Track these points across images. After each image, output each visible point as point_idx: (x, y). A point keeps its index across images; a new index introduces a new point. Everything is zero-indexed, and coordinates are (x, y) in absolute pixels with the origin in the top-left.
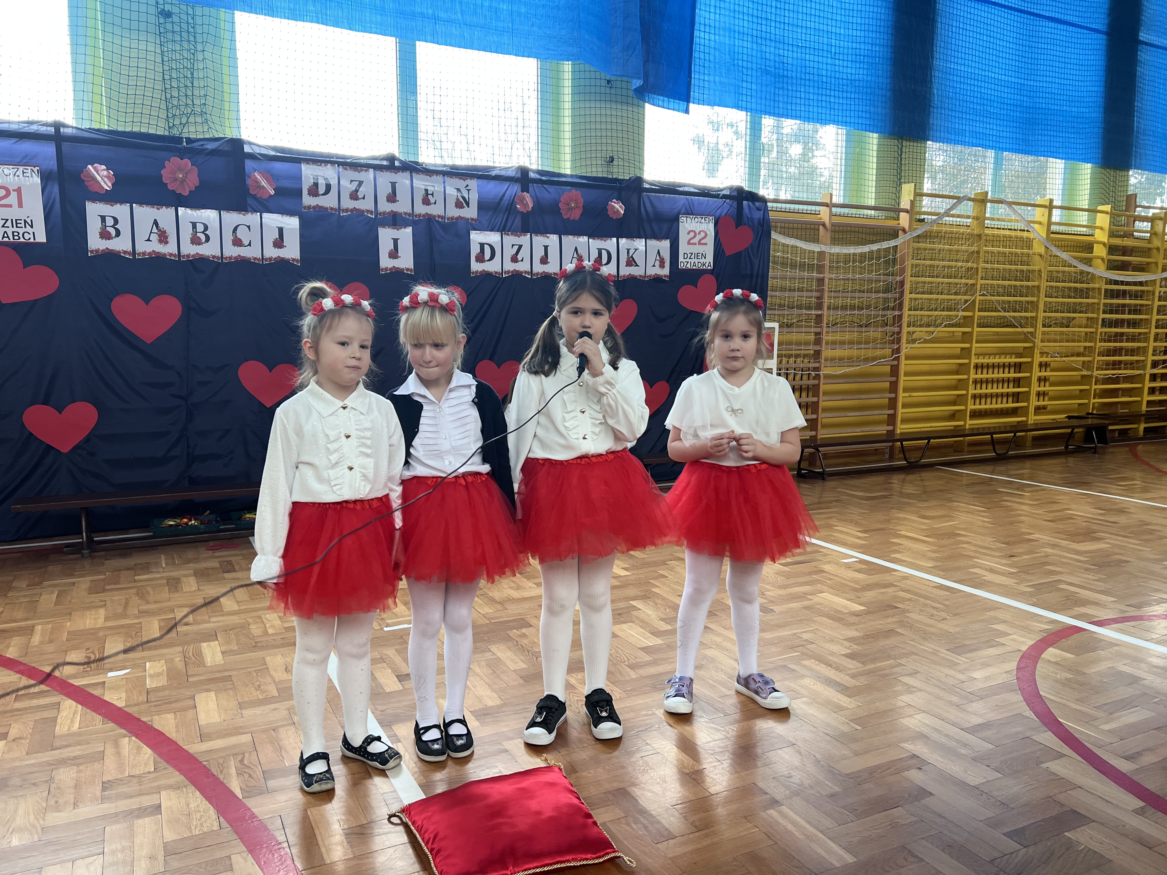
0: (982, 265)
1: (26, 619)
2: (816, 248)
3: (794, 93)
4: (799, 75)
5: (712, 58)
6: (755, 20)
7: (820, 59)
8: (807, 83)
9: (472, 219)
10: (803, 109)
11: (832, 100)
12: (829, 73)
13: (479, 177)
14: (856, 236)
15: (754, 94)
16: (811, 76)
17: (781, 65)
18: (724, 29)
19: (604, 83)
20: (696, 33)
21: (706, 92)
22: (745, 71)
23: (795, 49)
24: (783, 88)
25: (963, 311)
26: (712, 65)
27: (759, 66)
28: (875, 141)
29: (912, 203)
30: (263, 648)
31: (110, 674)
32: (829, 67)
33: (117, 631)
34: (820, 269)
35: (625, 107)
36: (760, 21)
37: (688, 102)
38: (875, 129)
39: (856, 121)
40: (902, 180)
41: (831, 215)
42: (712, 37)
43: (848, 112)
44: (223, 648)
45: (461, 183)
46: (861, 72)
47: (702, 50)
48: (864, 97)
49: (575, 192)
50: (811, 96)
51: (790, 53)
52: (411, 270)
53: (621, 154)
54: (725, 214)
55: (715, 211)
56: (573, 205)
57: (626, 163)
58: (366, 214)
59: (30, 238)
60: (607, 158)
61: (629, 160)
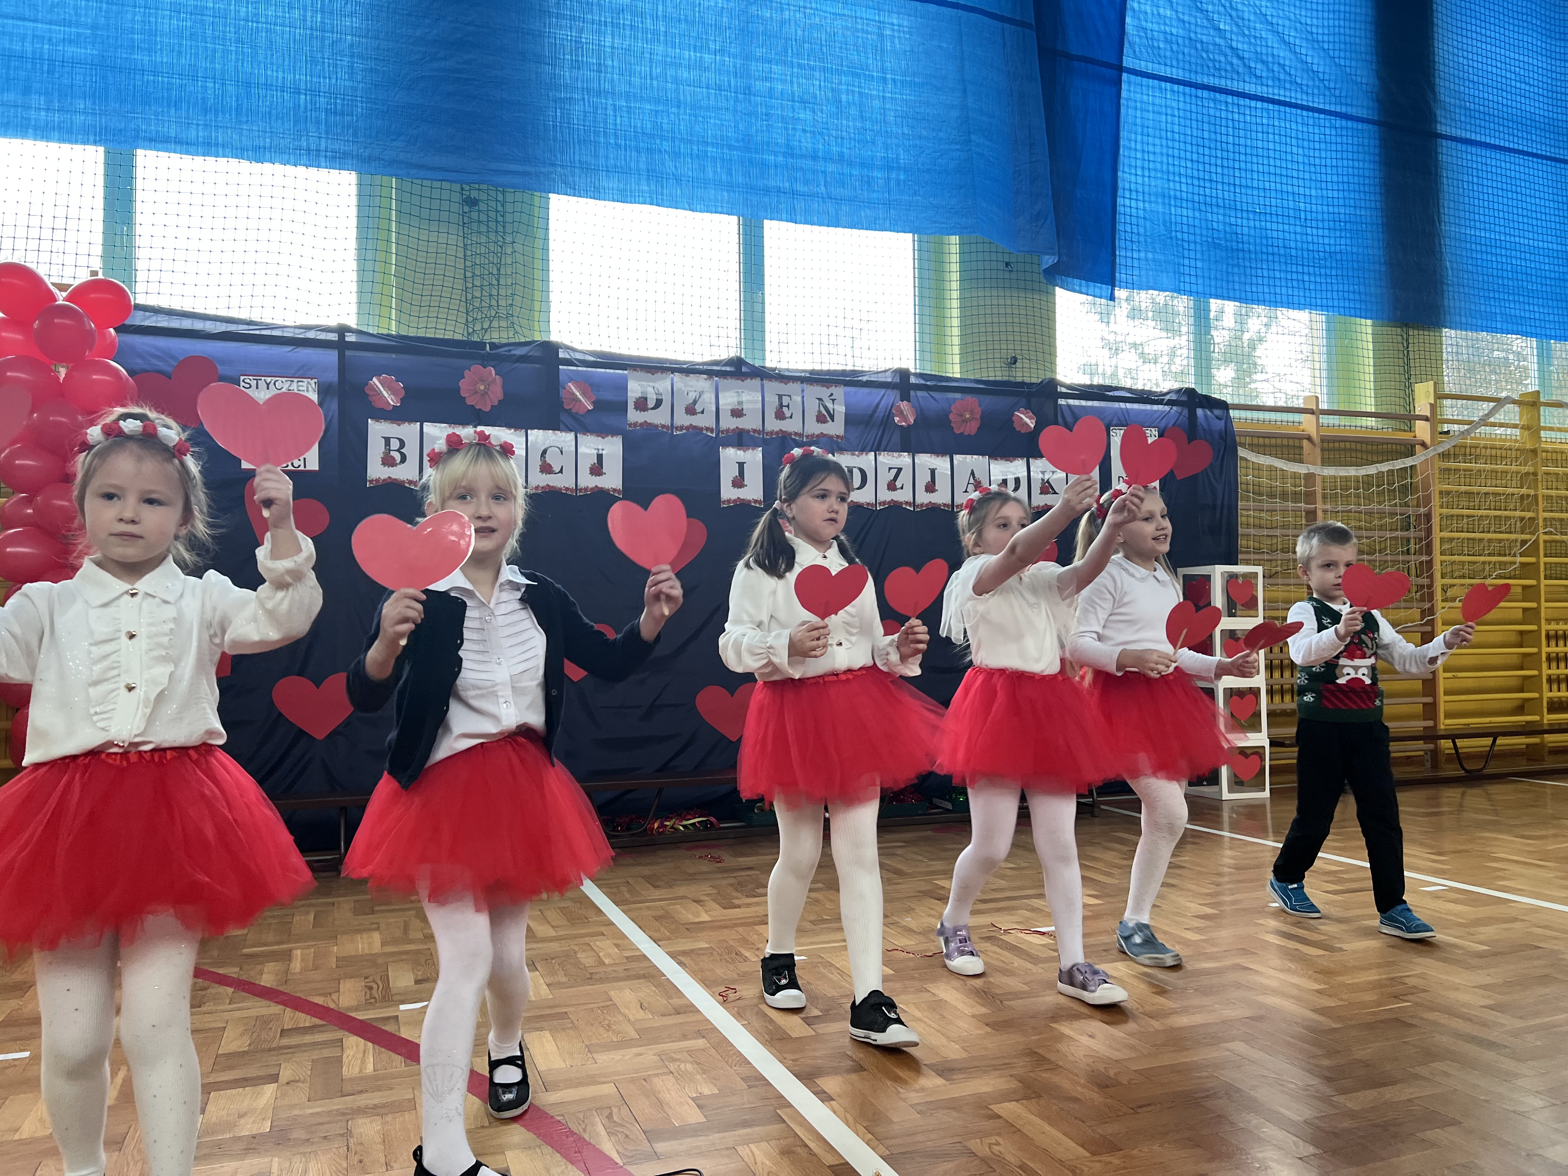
0: (1542, 492)
1: (281, 943)
2: (1301, 469)
3: (1254, 271)
4: (1258, 248)
5: (1142, 230)
6: (1196, 182)
7: (1286, 227)
8: (1271, 258)
9: (838, 437)
10: (1266, 290)
11: (1306, 278)
12: (1299, 245)
13: (847, 384)
14: (1354, 455)
15: (1200, 273)
16: (1276, 249)
17: (1234, 236)
18: (1156, 195)
19: (1002, 266)
20: (1120, 201)
21: (1136, 272)
22: (1186, 245)
23: (1251, 216)
24: (1238, 266)
25: (1521, 555)
26: (1142, 239)
27: (1204, 239)
28: (1369, 330)
29: (1433, 407)
30: (601, 981)
31: (402, 1007)
32: (1298, 237)
33: (403, 957)
34: (1310, 497)
35: (1029, 295)
36: (1202, 184)
37: (1113, 286)
38: (1369, 314)
39: (1342, 304)
40: (1412, 380)
41: (1318, 426)
42: (1141, 205)
43: (1329, 294)
44: (549, 980)
45: (823, 392)
46: (1343, 242)
47: (1128, 221)
48: (1350, 274)
49: (970, 399)
50: (1277, 275)
51: (1245, 221)
52: (760, 502)
53: (1026, 353)
54: (1173, 425)
55: (1158, 420)
56: (968, 416)
57: (1034, 365)
58: (704, 432)
59: (299, 466)
60: (1007, 359)
61: (1036, 361)
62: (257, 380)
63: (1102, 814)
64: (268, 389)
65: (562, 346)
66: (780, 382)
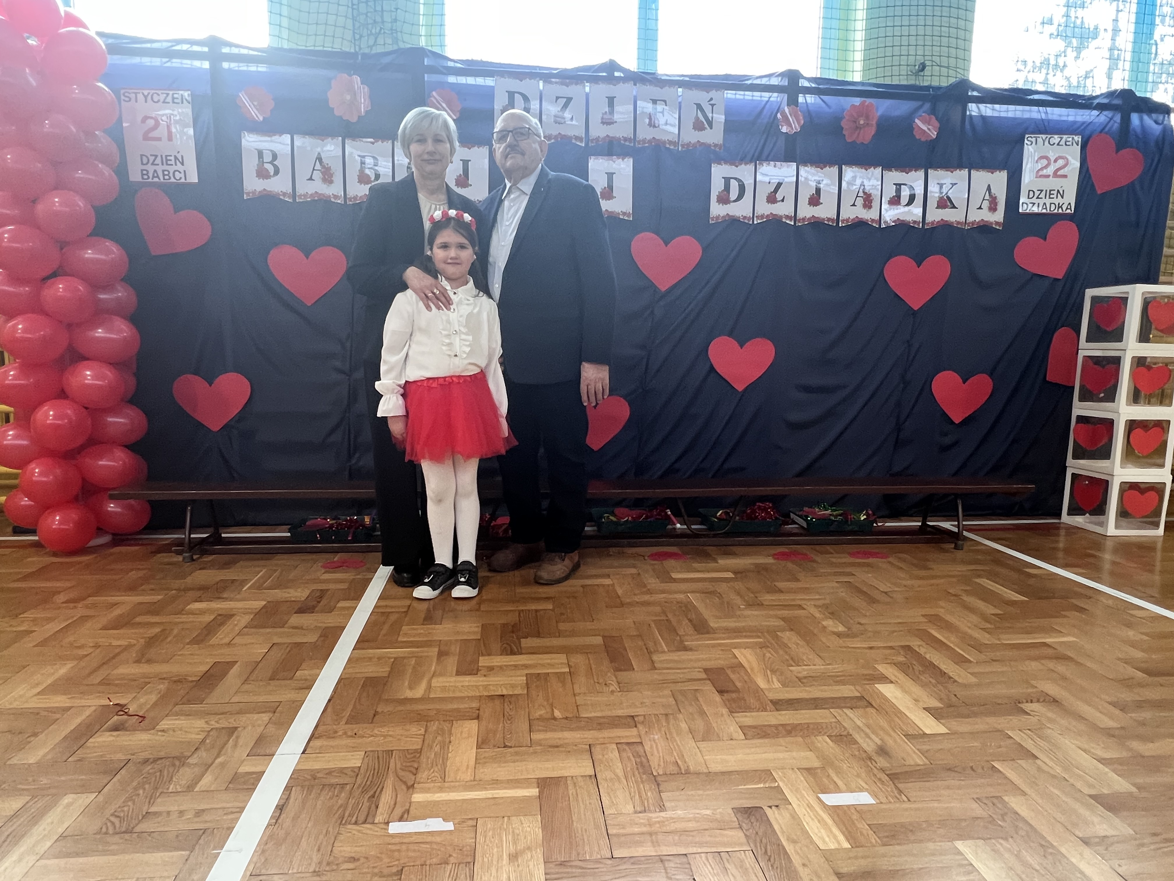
9: (716, 145)
13: (729, 87)
45: (702, 97)
49: (868, 102)
52: (629, 215)
53: (936, 59)
54: (1101, 132)
55: (1083, 127)
56: (862, 122)
57: (944, 71)
58: (574, 141)
59: (181, 178)
60: (915, 66)
61: (948, 67)
62: (136, 93)
63: (967, 545)
64: (146, 101)
65: (428, 53)
66: (656, 86)
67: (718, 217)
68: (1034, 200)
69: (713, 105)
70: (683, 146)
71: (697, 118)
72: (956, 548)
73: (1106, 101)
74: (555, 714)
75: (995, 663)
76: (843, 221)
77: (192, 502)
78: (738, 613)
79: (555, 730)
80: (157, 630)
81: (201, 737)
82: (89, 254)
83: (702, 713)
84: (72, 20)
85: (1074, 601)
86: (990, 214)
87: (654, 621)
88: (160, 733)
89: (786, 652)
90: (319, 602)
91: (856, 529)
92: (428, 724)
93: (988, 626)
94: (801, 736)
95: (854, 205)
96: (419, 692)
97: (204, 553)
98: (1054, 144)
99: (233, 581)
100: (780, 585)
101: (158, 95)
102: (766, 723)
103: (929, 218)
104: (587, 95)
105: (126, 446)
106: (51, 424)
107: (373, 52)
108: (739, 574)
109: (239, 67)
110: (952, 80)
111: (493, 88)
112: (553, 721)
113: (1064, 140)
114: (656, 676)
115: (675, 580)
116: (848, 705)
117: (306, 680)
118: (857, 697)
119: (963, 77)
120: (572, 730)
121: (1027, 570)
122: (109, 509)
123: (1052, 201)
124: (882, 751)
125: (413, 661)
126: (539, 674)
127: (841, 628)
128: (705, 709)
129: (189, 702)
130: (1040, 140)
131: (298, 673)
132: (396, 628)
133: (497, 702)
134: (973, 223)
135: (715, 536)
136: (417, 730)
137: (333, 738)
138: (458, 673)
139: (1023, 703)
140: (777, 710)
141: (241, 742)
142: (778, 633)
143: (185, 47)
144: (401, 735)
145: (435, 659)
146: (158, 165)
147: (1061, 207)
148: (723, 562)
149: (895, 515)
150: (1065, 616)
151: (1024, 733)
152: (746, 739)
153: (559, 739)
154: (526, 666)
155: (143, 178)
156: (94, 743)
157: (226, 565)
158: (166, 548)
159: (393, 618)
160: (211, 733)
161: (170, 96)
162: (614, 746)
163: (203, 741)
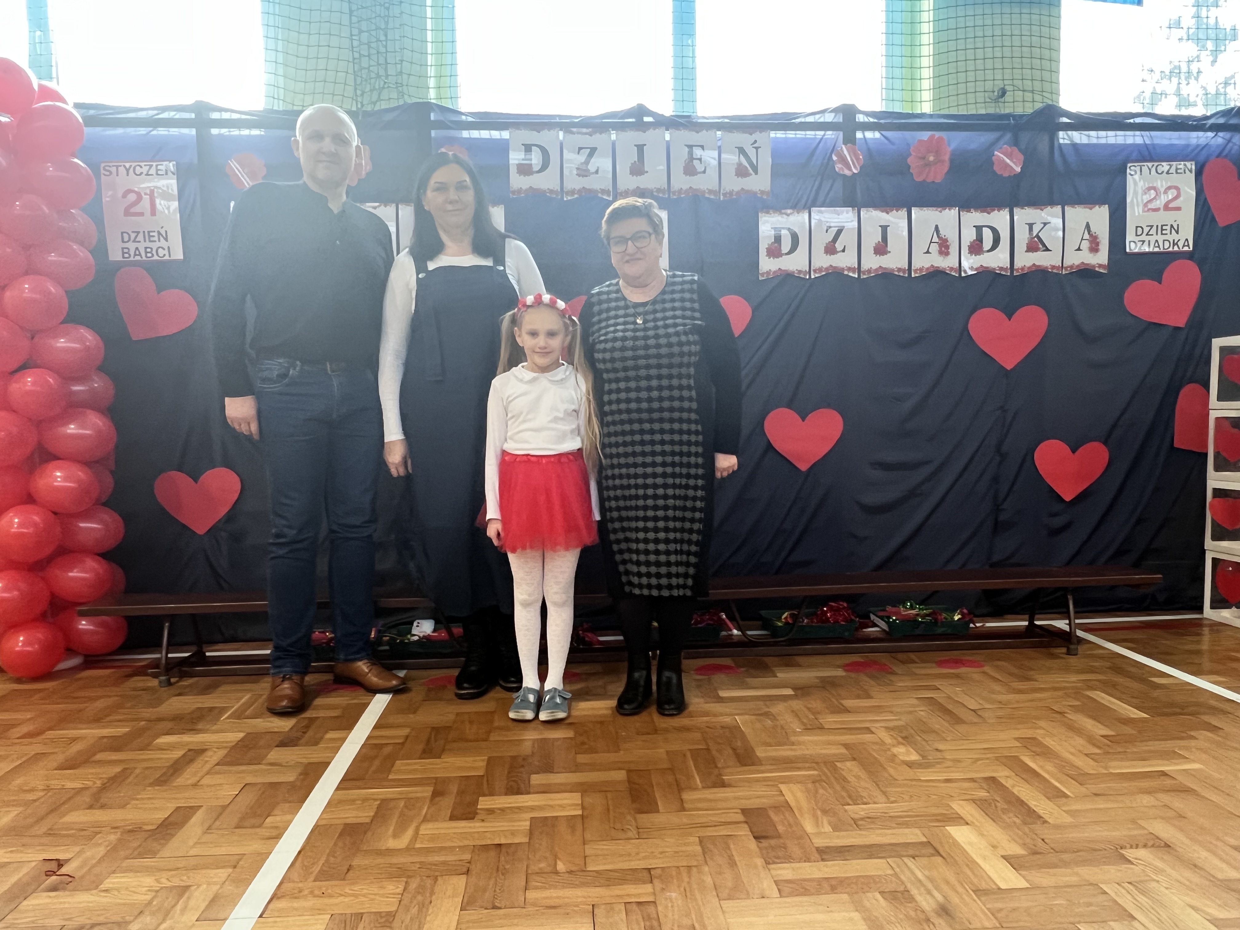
9: (762, 192)
13: (775, 128)
45: (744, 139)
49: (937, 136)
53: (1018, 83)
54: (1218, 156)
55: (1196, 152)
56: (931, 158)
57: (1028, 96)
58: (600, 195)
59: (164, 255)
60: (993, 92)
61: (1032, 92)
62: (117, 167)
63: (1081, 649)
64: (128, 175)
65: (435, 107)
66: (691, 130)
67: (768, 273)
68: (1144, 237)
69: (757, 148)
70: (724, 195)
71: (740, 164)
72: (1069, 653)
73: (1222, 121)
74: (558, 868)
75: (1097, 798)
76: (916, 271)
77: (172, 618)
78: (793, 739)
79: (555, 887)
80: (117, 769)
81: (148, 897)
82: (62, 343)
83: (733, 864)
84: (48, 93)
85: (1206, 718)
86: (1092, 255)
87: (690, 750)
88: (103, 894)
89: (843, 788)
90: (304, 733)
91: (949, 631)
92: (409, 880)
93: (1098, 751)
94: (848, 893)
95: (928, 252)
96: (403, 842)
97: (183, 675)
98: (1163, 172)
99: (211, 709)
100: (849, 703)
101: (141, 167)
102: (808, 877)
103: (1018, 264)
104: (614, 144)
105: (99, 555)
106: (15, 533)
107: (377, 108)
108: (802, 691)
109: (229, 132)
110: (1038, 106)
111: (507, 141)
112: (554, 876)
113: (1174, 168)
114: (685, 820)
115: (721, 700)
116: (911, 852)
117: (277, 827)
118: (922, 843)
119: (1050, 103)
120: (576, 886)
121: (1153, 679)
122: (80, 627)
123: (1165, 237)
124: (944, 911)
125: (402, 804)
126: (546, 818)
127: (914, 757)
128: (737, 859)
129: (141, 856)
130: (1145, 169)
131: (269, 820)
132: (389, 762)
133: (492, 853)
134: (1071, 267)
135: (775, 644)
136: (394, 888)
137: (296, 898)
138: (453, 818)
139: (1125, 848)
140: (823, 860)
141: (192, 903)
142: (836, 763)
143: (172, 114)
144: (375, 894)
145: (428, 801)
146: (139, 242)
147: (1177, 244)
148: (783, 675)
149: (998, 614)
150: (1194, 738)
151: (1123, 888)
152: (781, 897)
153: (558, 897)
154: (532, 809)
155: (124, 257)
156: (28, 905)
157: (206, 690)
158: (141, 671)
159: (387, 750)
160: (159, 894)
161: (154, 167)
162: (622, 907)
163: (150, 903)
